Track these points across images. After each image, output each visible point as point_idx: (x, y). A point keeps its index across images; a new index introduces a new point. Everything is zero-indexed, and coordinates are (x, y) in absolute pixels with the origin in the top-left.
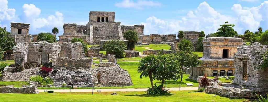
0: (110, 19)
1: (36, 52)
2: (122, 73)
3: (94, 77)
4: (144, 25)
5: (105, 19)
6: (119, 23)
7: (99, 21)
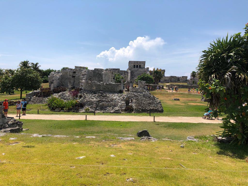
0: (142, 66)
1: (69, 78)
2: (152, 99)
3: (122, 102)
4: (165, 70)
5: (139, 66)
6: (148, 68)
7: (134, 67)
